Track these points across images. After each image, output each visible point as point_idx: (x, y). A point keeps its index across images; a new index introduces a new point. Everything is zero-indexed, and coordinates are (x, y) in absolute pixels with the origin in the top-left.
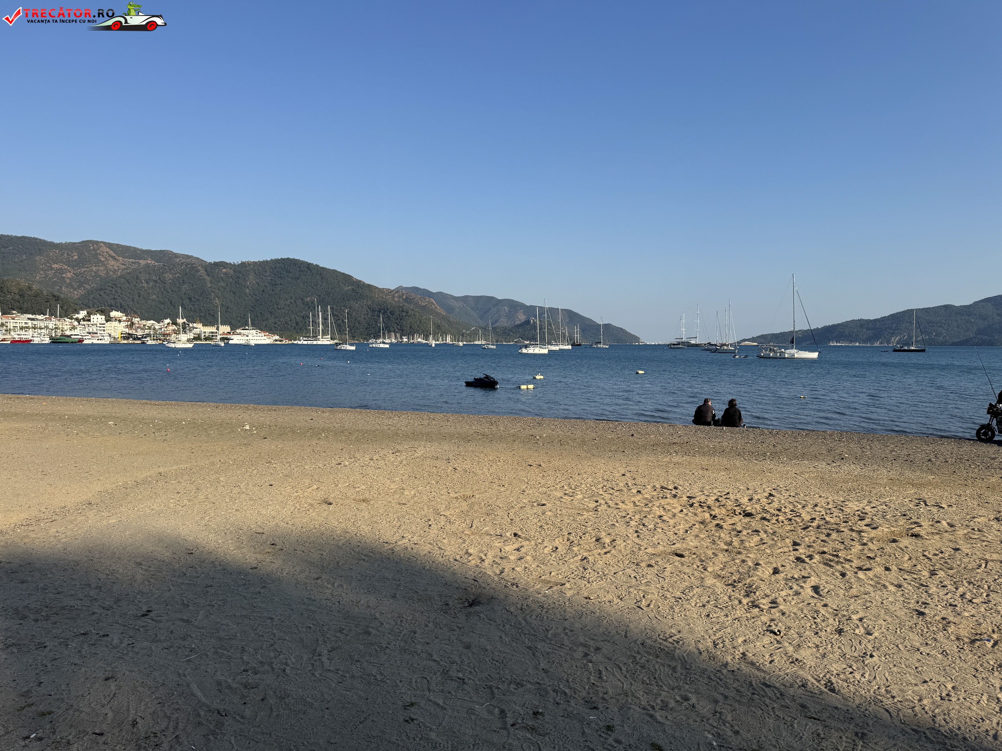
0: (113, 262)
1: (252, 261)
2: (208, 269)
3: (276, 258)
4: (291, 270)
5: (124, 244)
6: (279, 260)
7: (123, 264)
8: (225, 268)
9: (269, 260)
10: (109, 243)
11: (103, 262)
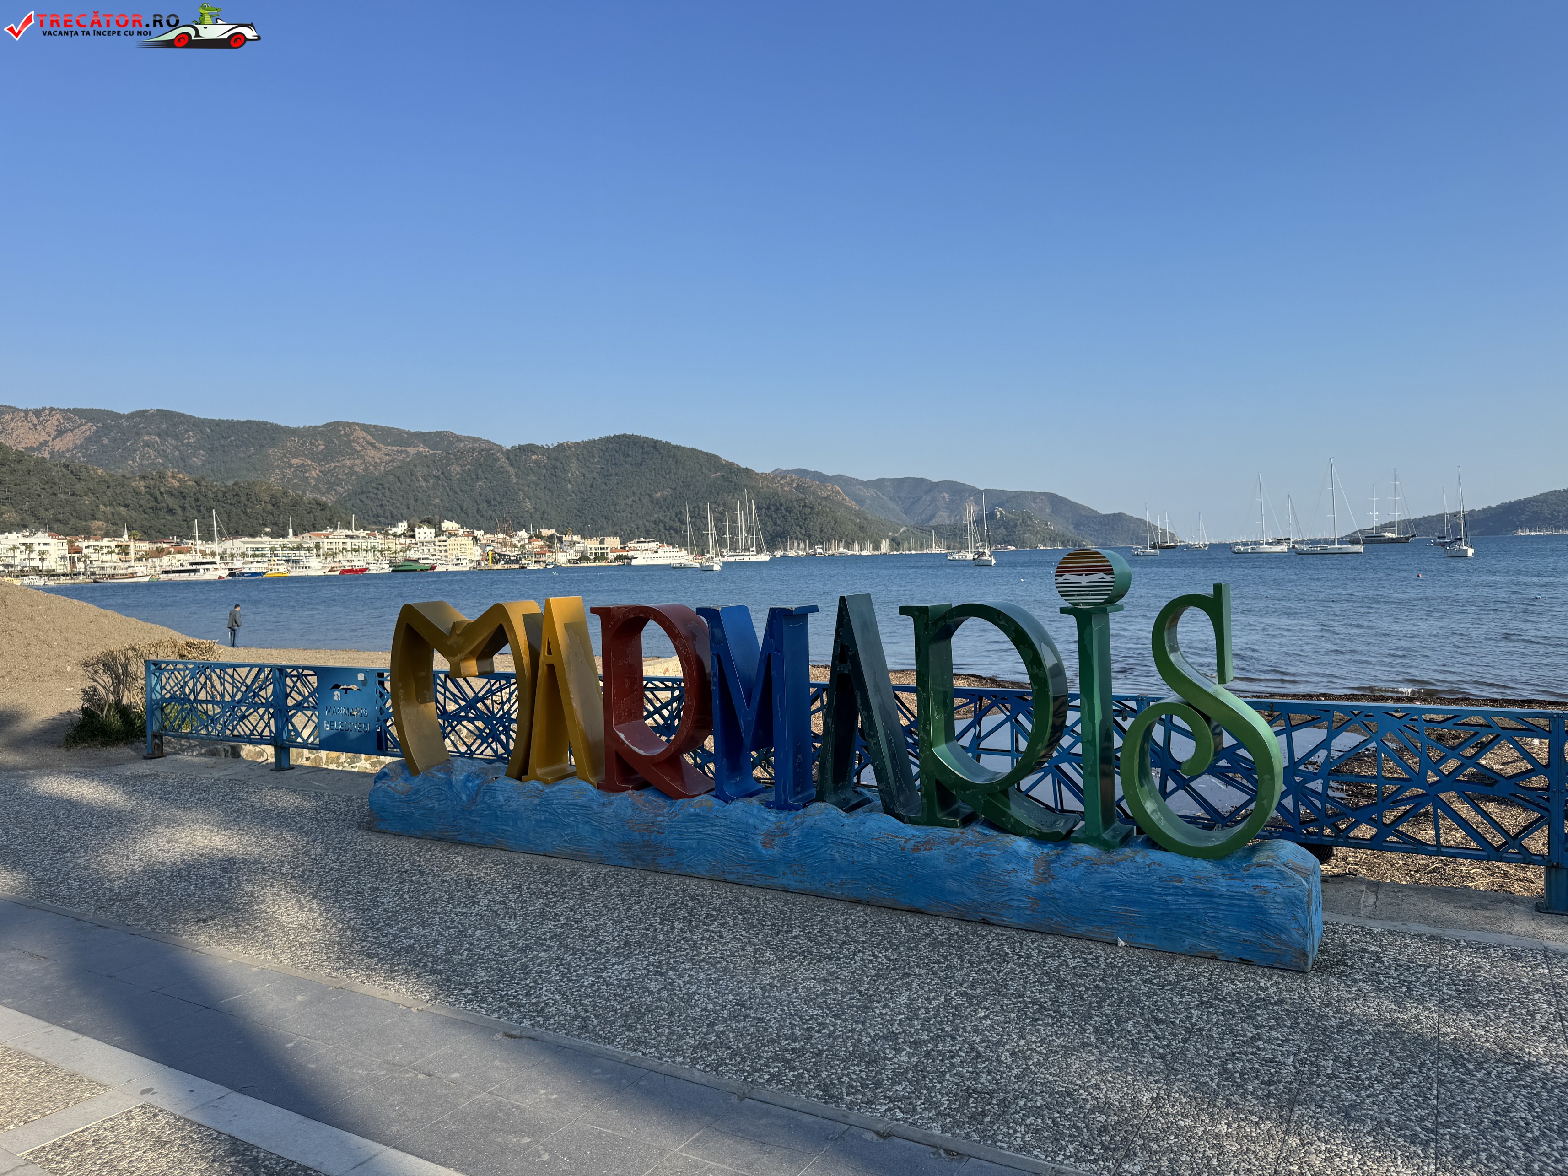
0: (373, 452)
1: (573, 441)
2: (512, 457)
3: (608, 435)
4: (630, 452)
5: (384, 425)
6: (612, 438)
7: (386, 455)
8: (535, 453)
9: (597, 438)
10: (364, 425)
11: (358, 452)
